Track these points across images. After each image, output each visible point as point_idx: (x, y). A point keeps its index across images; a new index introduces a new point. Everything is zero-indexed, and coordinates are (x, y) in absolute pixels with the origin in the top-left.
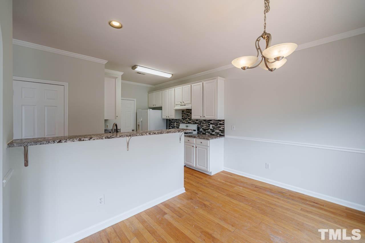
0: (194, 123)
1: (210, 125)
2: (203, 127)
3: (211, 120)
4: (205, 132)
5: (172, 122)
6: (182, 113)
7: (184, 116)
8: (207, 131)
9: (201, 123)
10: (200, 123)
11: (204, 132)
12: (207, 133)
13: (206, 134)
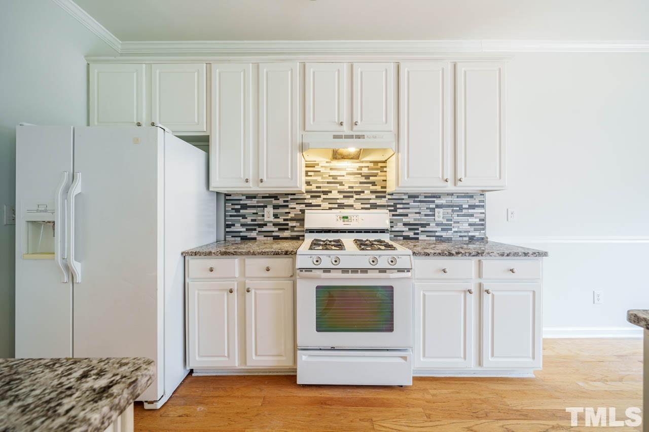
0: (368, 206)
1: (436, 209)
2: (405, 220)
3: (437, 196)
4: (415, 234)
5: (245, 207)
6: (307, 172)
7: (316, 182)
8: (421, 229)
9: (398, 206)
10: (395, 205)
11: (411, 234)
12: (422, 237)
13: (417, 239)
